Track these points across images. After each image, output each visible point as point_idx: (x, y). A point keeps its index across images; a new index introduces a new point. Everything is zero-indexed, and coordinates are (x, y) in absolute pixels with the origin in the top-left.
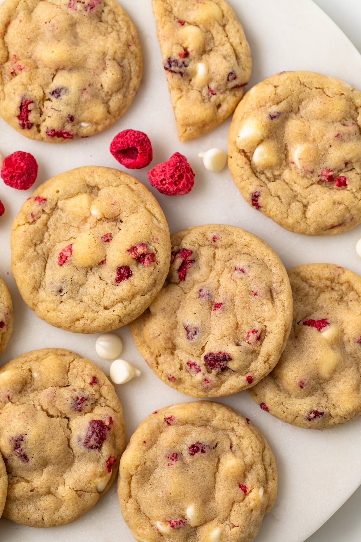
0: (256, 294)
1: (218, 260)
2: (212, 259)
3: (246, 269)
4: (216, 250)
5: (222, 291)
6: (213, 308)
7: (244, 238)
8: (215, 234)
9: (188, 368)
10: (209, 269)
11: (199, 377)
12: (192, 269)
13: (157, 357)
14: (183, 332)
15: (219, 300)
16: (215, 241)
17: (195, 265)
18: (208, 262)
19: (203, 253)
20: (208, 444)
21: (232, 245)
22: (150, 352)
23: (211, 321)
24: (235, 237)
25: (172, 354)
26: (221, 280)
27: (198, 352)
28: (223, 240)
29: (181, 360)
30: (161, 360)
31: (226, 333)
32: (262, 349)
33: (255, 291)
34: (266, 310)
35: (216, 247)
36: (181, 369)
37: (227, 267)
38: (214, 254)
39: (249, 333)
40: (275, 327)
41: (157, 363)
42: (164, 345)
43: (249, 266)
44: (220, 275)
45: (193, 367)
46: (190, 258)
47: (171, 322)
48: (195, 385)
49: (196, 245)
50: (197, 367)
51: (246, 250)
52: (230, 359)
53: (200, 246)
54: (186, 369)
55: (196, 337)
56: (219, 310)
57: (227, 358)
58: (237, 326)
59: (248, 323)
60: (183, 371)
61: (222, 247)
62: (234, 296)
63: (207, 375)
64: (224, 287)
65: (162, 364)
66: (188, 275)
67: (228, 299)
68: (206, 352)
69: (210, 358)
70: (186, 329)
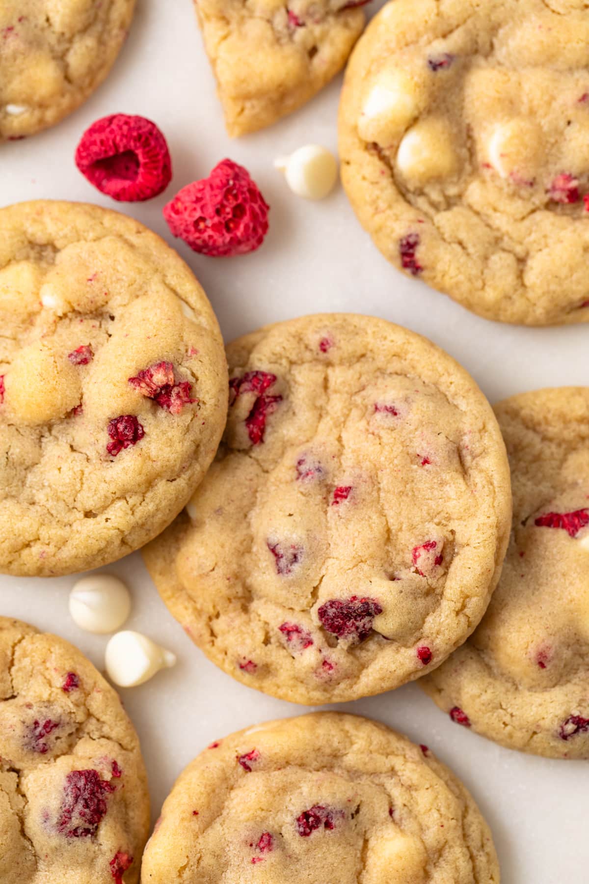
0: (426, 462)
1: (336, 392)
2: (320, 390)
3: (399, 406)
4: (330, 371)
5: (348, 460)
6: (332, 499)
7: (389, 338)
8: (324, 334)
9: (284, 638)
10: (317, 413)
11: (309, 657)
12: (278, 415)
13: (210, 619)
14: (265, 559)
15: (343, 481)
16: (324, 350)
17: (284, 406)
18: (313, 399)
19: (299, 378)
20: (339, 808)
21: (363, 356)
22: (195, 609)
23: (327, 528)
24: (370, 339)
25: (245, 609)
26: (344, 436)
27: (304, 602)
28: (344, 346)
29: (266, 623)
30: (219, 625)
31: (365, 553)
32: (448, 584)
33: (424, 455)
34: (452, 494)
35: (329, 364)
36: (267, 641)
37: (357, 406)
38: (326, 380)
39: (416, 549)
40: (474, 532)
41: (212, 634)
42: (225, 592)
43: (406, 400)
44: (341, 424)
45: (294, 636)
46: (271, 391)
47: (237, 539)
48: (302, 676)
49: (284, 362)
50: (304, 635)
51: (396, 366)
52: (379, 611)
53: (291, 363)
54: (279, 641)
55: (296, 567)
56: (345, 503)
57: (371, 609)
58: (388, 537)
59: (412, 527)
60: (272, 647)
61: (341, 363)
62: (377, 469)
63: (327, 652)
64: (353, 451)
65: (223, 634)
66: (269, 430)
67: (365, 476)
68: (323, 599)
69: (331, 612)
70: (273, 551)
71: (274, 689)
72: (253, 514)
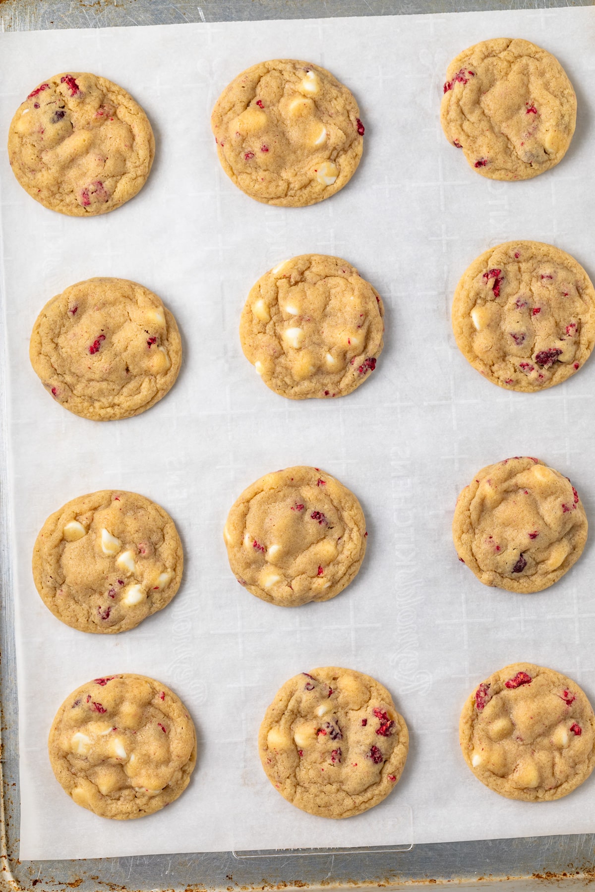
0: (566, 294)
1: (524, 272)
2: (518, 273)
3: (553, 275)
4: (520, 265)
5: (536, 298)
6: (532, 314)
7: (542, 249)
8: (516, 251)
9: (521, 369)
10: (518, 281)
11: (533, 375)
12: (504, 285)
13: (490, 366)
14: (510, 340)
15: (537, 306)
16: (517, 257)
17: (505, 281)
18: (516, 276)
19: (509, 269)
20: (328, 521)
21: (532, 257)
22: (484, 364)
23: (533, 325)
24: (534, 250)
25: (504, 360)
26: (532, 288)
27: (528, 354)
28: (525, 254)
29: (514, 364)
30: (495, 368)
31: (550, 332)
32: (581, 338)
33: (565, 292)
34: (578, 305)
35: (519, 262)
36: (515, 371)
37: (534, 276)
38: (519, 268)
39: (567, 327)
40: (589, 318)
41: (492, 372)
42: (497, 355)
43: (555, 272)
44: (530, 284)
45: (526, 367)
46: (500, 276)
47: (498, 334)
48: (531, 382)
49: (502, 264)
50: (530, 366)
51: (545, 259)
52: (561, 352)
53: (505, 264)
54: (519, 370)
55: (525, 342)
56: (538, 315)
57: (559, 352)
58: (557, 324)
59: (564, 319)
60: (518, 373)
61: (524, 261)
62: (549, 300)
63: (540, 371)
64: (538, 294)
65: (497, 371)
66: (501, 291)
67: (545, 303)
68: (536, 352)
69: (542, 356)
70: (514, 337)
71: (520, 388)
72: (502, 323)
